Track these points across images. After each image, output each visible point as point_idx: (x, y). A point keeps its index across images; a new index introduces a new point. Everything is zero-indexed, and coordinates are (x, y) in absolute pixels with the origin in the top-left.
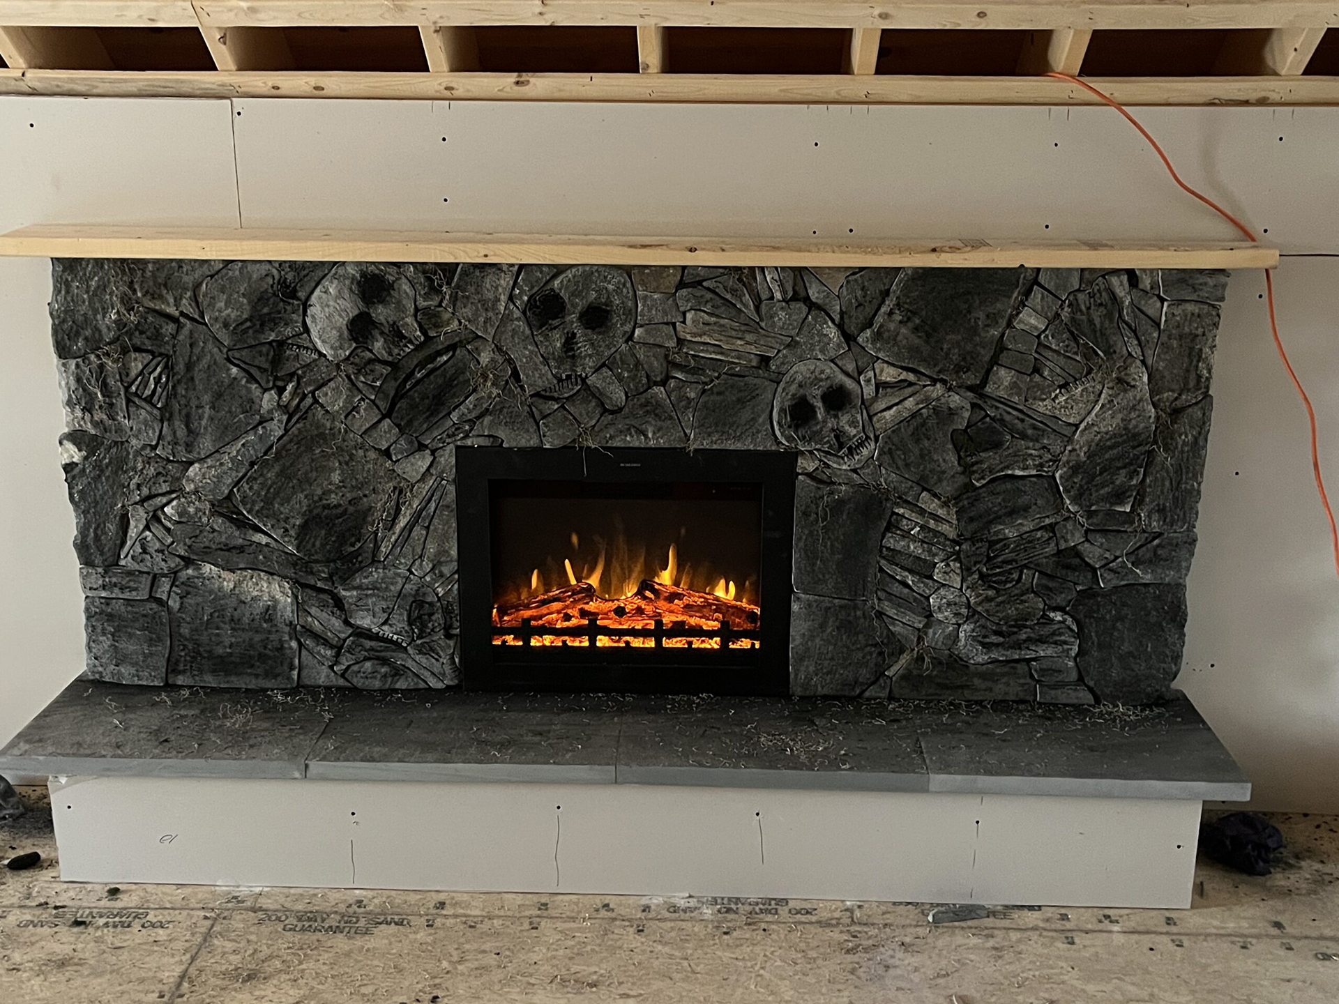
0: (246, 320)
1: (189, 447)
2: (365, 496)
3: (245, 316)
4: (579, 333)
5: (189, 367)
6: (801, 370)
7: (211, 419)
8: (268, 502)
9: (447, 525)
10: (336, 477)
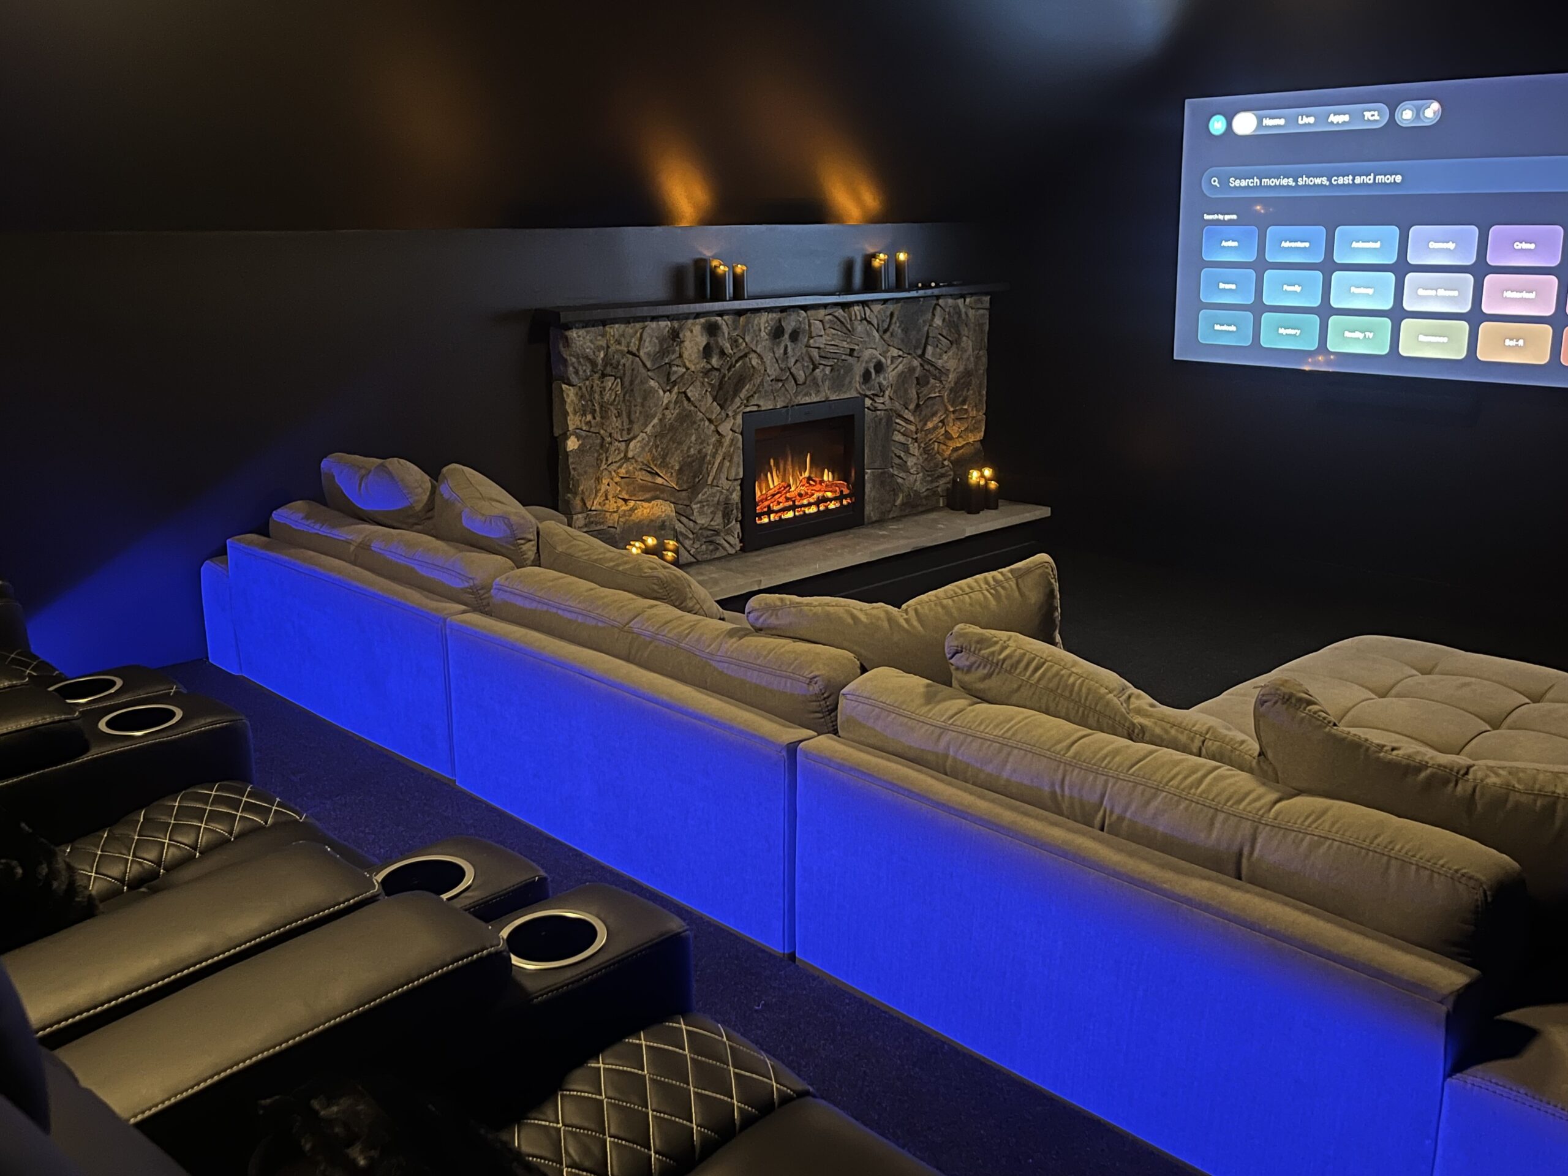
0: (658, 352)
1: (629, 430)
2: (704, 447)
3: (657, 350)
4: (789, 344)
5: (632, 383)
6: (867, 354)
7: (641, 413)
8: (664, 457)
9: (738, 458)
10: (693, 438)
